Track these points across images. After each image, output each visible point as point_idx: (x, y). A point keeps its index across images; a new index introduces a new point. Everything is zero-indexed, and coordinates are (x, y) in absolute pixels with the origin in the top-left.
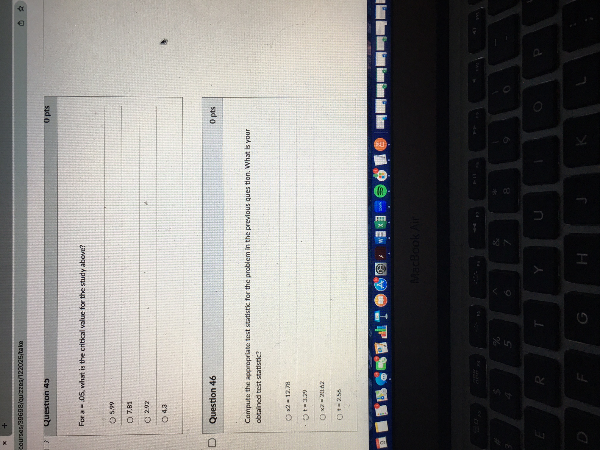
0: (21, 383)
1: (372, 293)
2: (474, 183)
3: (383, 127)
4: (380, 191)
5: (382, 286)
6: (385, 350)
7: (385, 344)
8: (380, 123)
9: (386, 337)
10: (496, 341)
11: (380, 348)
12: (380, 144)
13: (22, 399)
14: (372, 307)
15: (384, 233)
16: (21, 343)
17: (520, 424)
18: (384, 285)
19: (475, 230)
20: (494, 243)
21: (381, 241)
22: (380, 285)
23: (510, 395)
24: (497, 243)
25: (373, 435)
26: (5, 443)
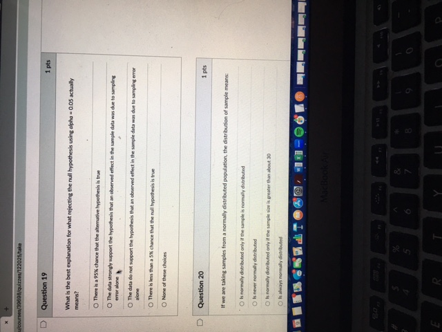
0: (20, 276)
1: (292, 209)
2: (378, 125)
3: (302, 83)
4: (299, 132)
5: (299, 205)
6: (300, 253)
7: (301, 248)
8: (300, 80)
9: (301, 243)
10: (396, 249)
11: (297, 252)
12: (300, 96)
13: (20, 288)
14: (291, 220)
15: (301, 164)
16: (20, 244)
17: (417, 315)
18: (300, 203)
19: (377, 162)
20: (396, 172)
21: (298, 170)
22: (297, 203)
23: (407, 291)
24: (399, 172)
25: (291, 317)
26: (6, 322)
